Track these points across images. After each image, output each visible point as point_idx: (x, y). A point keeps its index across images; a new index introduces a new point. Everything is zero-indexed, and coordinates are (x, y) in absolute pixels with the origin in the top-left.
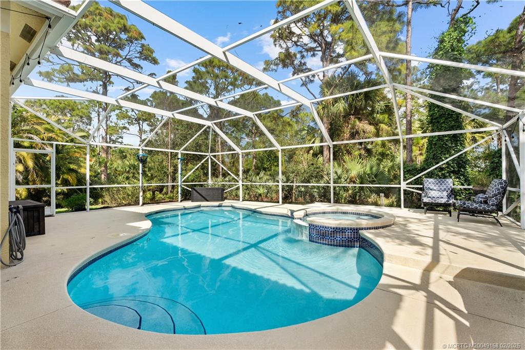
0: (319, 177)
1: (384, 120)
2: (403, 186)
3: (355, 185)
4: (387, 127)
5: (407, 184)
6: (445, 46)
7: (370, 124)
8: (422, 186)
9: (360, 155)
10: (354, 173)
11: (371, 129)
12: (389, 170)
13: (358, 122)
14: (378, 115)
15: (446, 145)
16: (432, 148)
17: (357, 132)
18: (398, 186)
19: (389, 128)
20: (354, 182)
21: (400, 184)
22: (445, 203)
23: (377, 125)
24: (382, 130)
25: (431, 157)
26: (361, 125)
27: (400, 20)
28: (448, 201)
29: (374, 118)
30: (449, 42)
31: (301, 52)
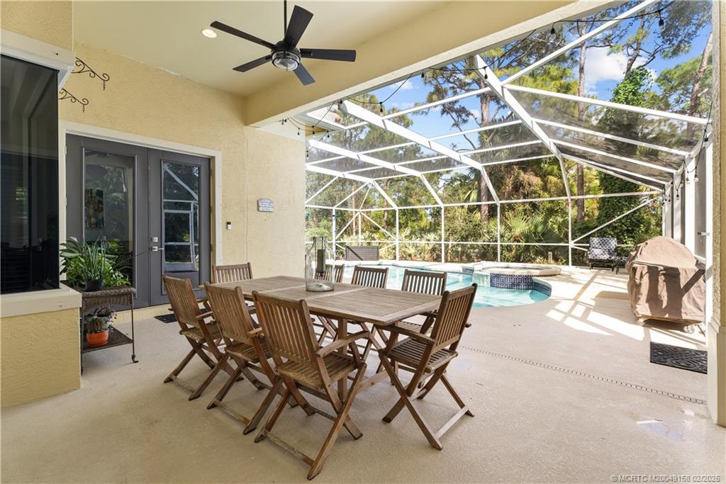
0: (477, 236)
1: (553, 171)
2: (572, 244)
3: (518, 244)
4: (556, 179)
5: (575, 243)
6: (619, 99)
7: (536, 175)
8: (588, 245)
9: (525, 210)
10: (517, 232)
11: (537, 181)
12: (559, 226)
13: (522, 174)
14: (546, 166)
15: (619, 203)
16: (604, 206)
17: (521, 185)
18: (567, 245)
19: (559, 181)
20: (518, 241)
21: (568, 243)
22: (607, 260)
23: (545, 176)
24: (551, 183)
25: (604, 215)
26: (526, 176)
27: (572, 59)
28: (610, 258)
29: (541, 168)
30: (624, 94)
31: (453, 88)
